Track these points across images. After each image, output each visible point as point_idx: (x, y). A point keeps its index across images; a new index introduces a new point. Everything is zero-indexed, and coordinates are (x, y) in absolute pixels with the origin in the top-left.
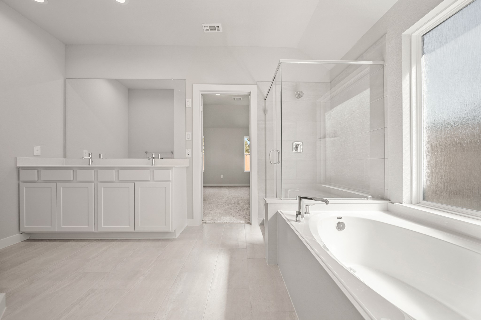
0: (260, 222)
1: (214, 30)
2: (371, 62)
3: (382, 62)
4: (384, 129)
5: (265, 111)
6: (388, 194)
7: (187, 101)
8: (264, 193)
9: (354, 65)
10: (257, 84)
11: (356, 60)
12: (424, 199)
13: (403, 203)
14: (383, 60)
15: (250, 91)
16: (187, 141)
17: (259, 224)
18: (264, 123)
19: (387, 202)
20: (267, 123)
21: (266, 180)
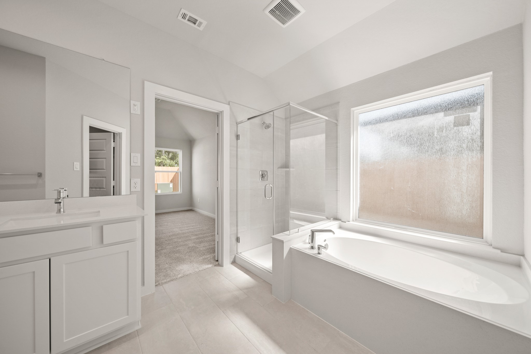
0: (232, 260)
1: (193, 23)
2: (327, 118)
3: (336, 122)
4: (337, 169)
5: (238, 137)
6: (340, 215)
7: (134, 104)
8: (236, 226)
9: (312, 114)
10: (229, 105)
11: (313, 110)
12: (358, 218)
13: (350, 221)
14: (337, 121)
15: (222, 111)
16: (132, 166)
17: (231, 263)
18: (236, 149)
19: (340, 222)
20: (239, 150)
21: (237, 212)
